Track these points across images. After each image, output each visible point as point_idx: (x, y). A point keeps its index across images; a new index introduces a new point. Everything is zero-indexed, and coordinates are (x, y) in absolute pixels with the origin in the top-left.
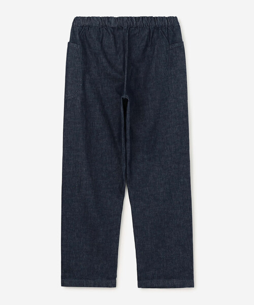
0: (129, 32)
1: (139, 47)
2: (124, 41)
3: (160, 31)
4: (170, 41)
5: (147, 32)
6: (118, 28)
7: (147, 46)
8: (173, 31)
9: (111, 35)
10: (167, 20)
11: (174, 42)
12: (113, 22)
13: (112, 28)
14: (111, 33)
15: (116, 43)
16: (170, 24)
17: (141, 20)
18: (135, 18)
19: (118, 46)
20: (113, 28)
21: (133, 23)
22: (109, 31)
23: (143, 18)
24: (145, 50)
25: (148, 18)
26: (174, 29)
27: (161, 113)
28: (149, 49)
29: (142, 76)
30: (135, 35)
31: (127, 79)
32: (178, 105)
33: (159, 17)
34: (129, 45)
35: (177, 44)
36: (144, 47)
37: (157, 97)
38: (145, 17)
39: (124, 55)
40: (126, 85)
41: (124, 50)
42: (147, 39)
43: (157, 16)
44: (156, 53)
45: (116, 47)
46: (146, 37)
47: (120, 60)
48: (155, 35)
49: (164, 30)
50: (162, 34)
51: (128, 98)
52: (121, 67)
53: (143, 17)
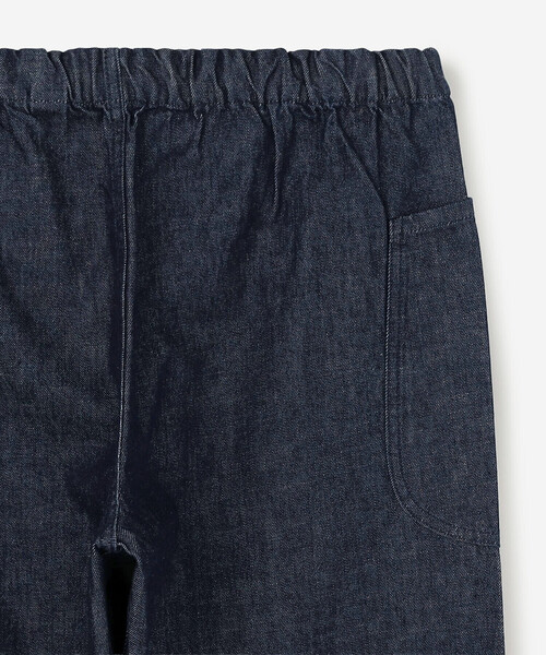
0: (140, 136)
1: (204, 230)
2: (110, 190)
3: (335, 130)
4: (394, 194)
5: (249, 135)
6: (75, 116)
7: (251, 221)
8: (410, 132)
9: (33, 157)
10: (379, 70)
11: (413, 203)
12: (38, 78)
13: (37, 114)
14: (30, 147)
15: (62, 202)
16: (392, 92)
17: (208, 68)
18: (175, 55)
19: (78, 219)
20: (44, 116)
21: (162, 87)
22: (21, 133)
23: (220, 55)
24: (242, 246)
25: (251, 58)
26: (419, 125)
27: (339, 621)
28: (266, 238)
29: (230, 402)
30: (179, 152)
31: (134, 425)
32: (440, 580)
33: (327, 52)
34: (141, 219)
35: (432, 217)
36: (234, 232)
37: (318, 529)
38: (232, 53)
39: (117, 276)
40: (127, 468)
41: (115, 249)
42: (255, 181)
43: (316, 45)
44: (306, 264)
45: (64, 224)
46: (248, 171)
47: (89, 306)
48: (304, 157)
49: (355, 130)
50: (342, 151)
51: (134, 551)
52: (97, 350)
53: (220, 52)
